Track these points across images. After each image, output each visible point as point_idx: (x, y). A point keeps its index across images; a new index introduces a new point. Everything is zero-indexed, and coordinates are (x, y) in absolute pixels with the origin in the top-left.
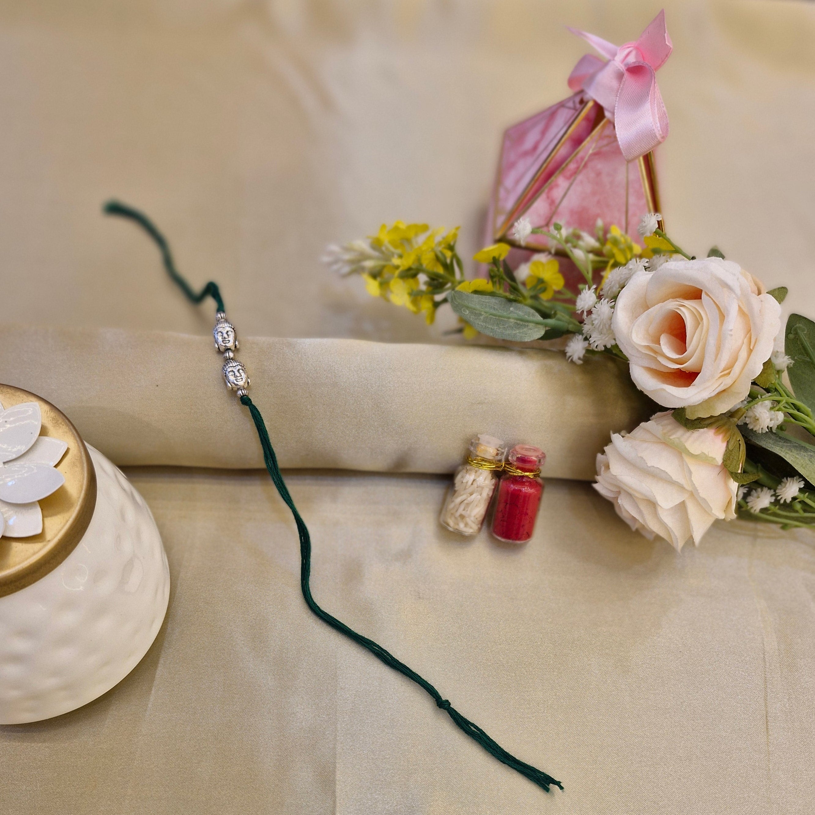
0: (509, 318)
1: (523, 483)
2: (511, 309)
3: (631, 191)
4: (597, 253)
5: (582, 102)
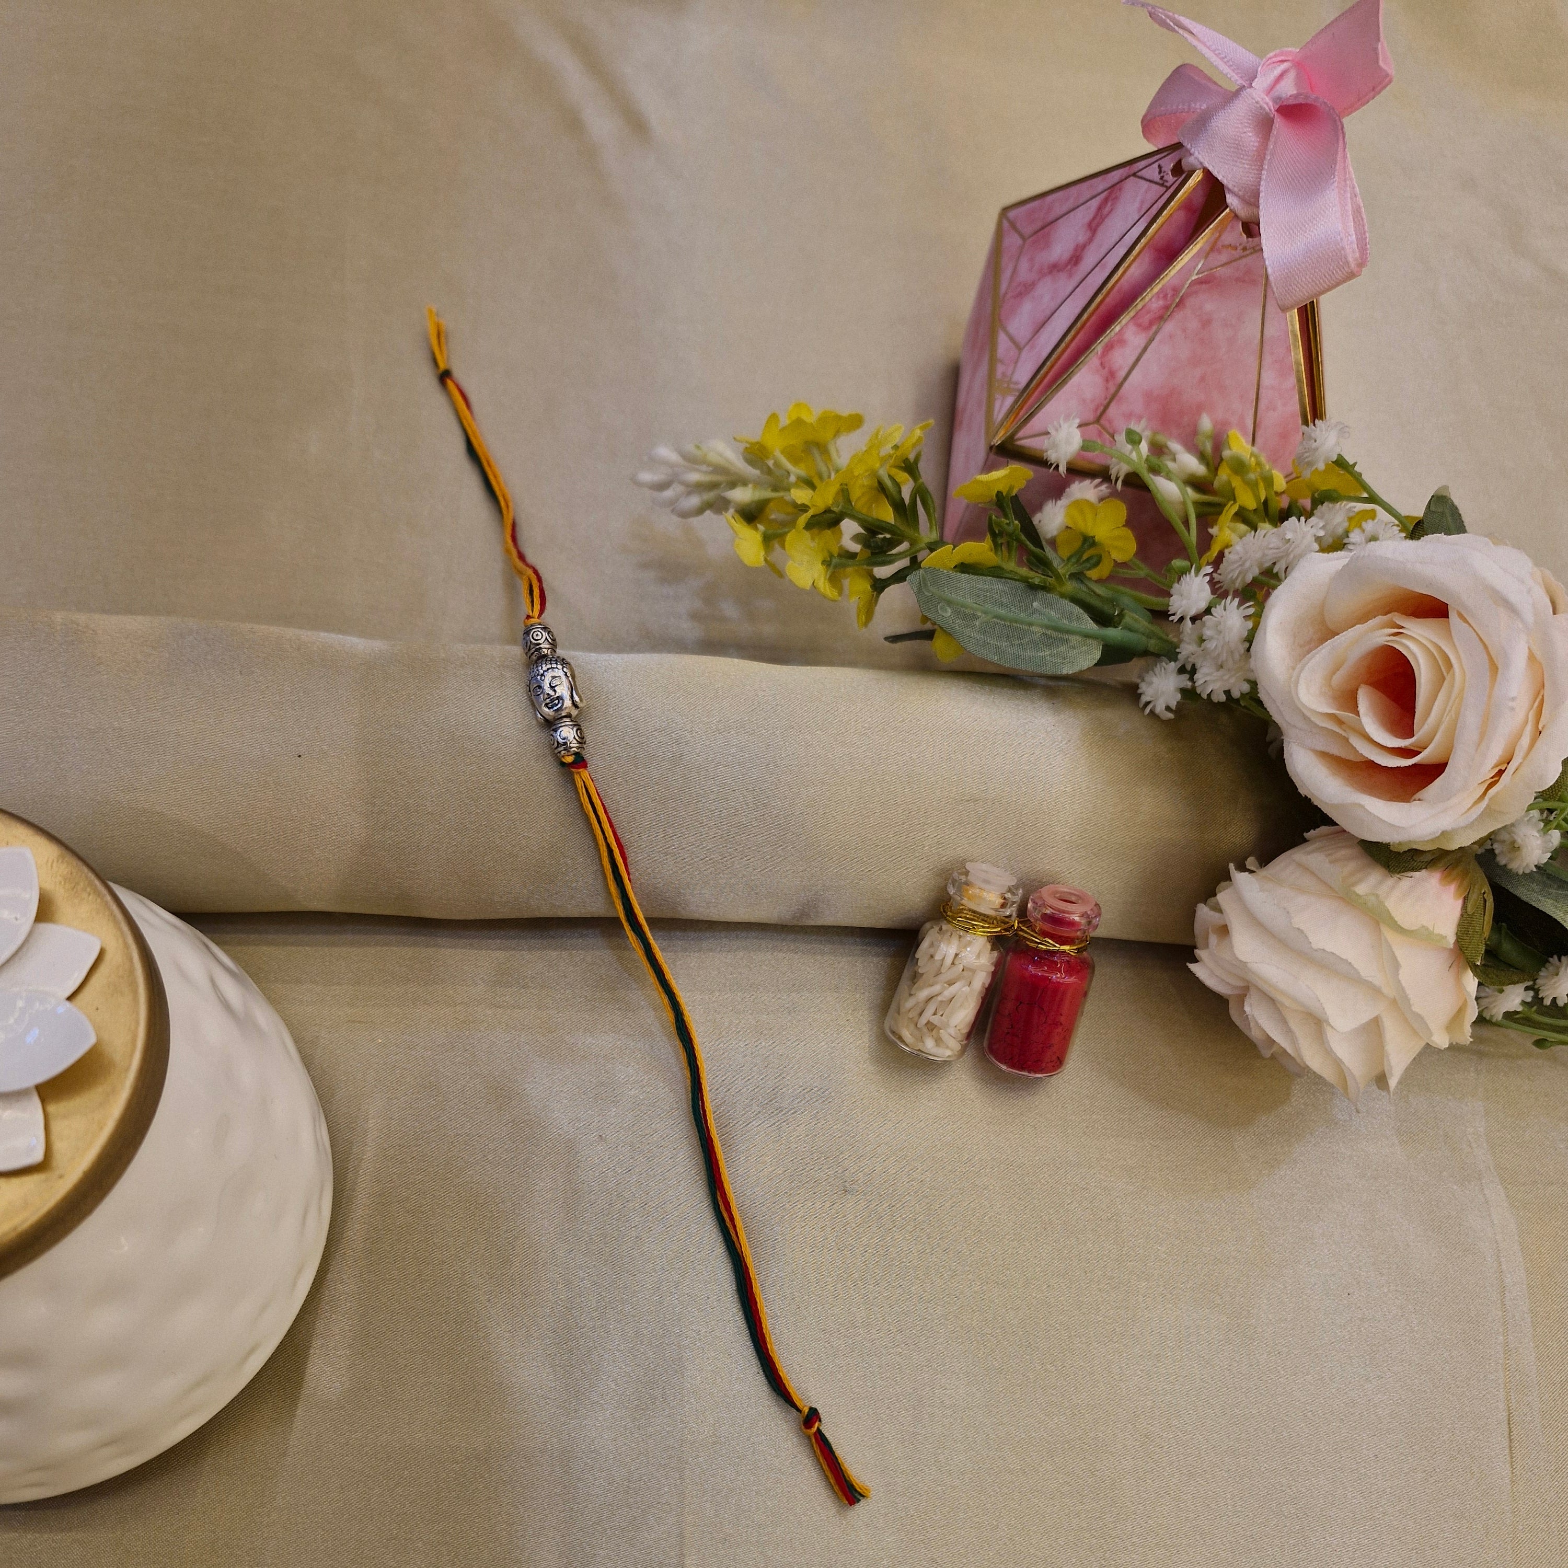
0: (1031, 624)
1: (1053, 967)
2: (1035, 604)
3: (1268, 359)
4: (1202, 486)
5: (1178, 169)
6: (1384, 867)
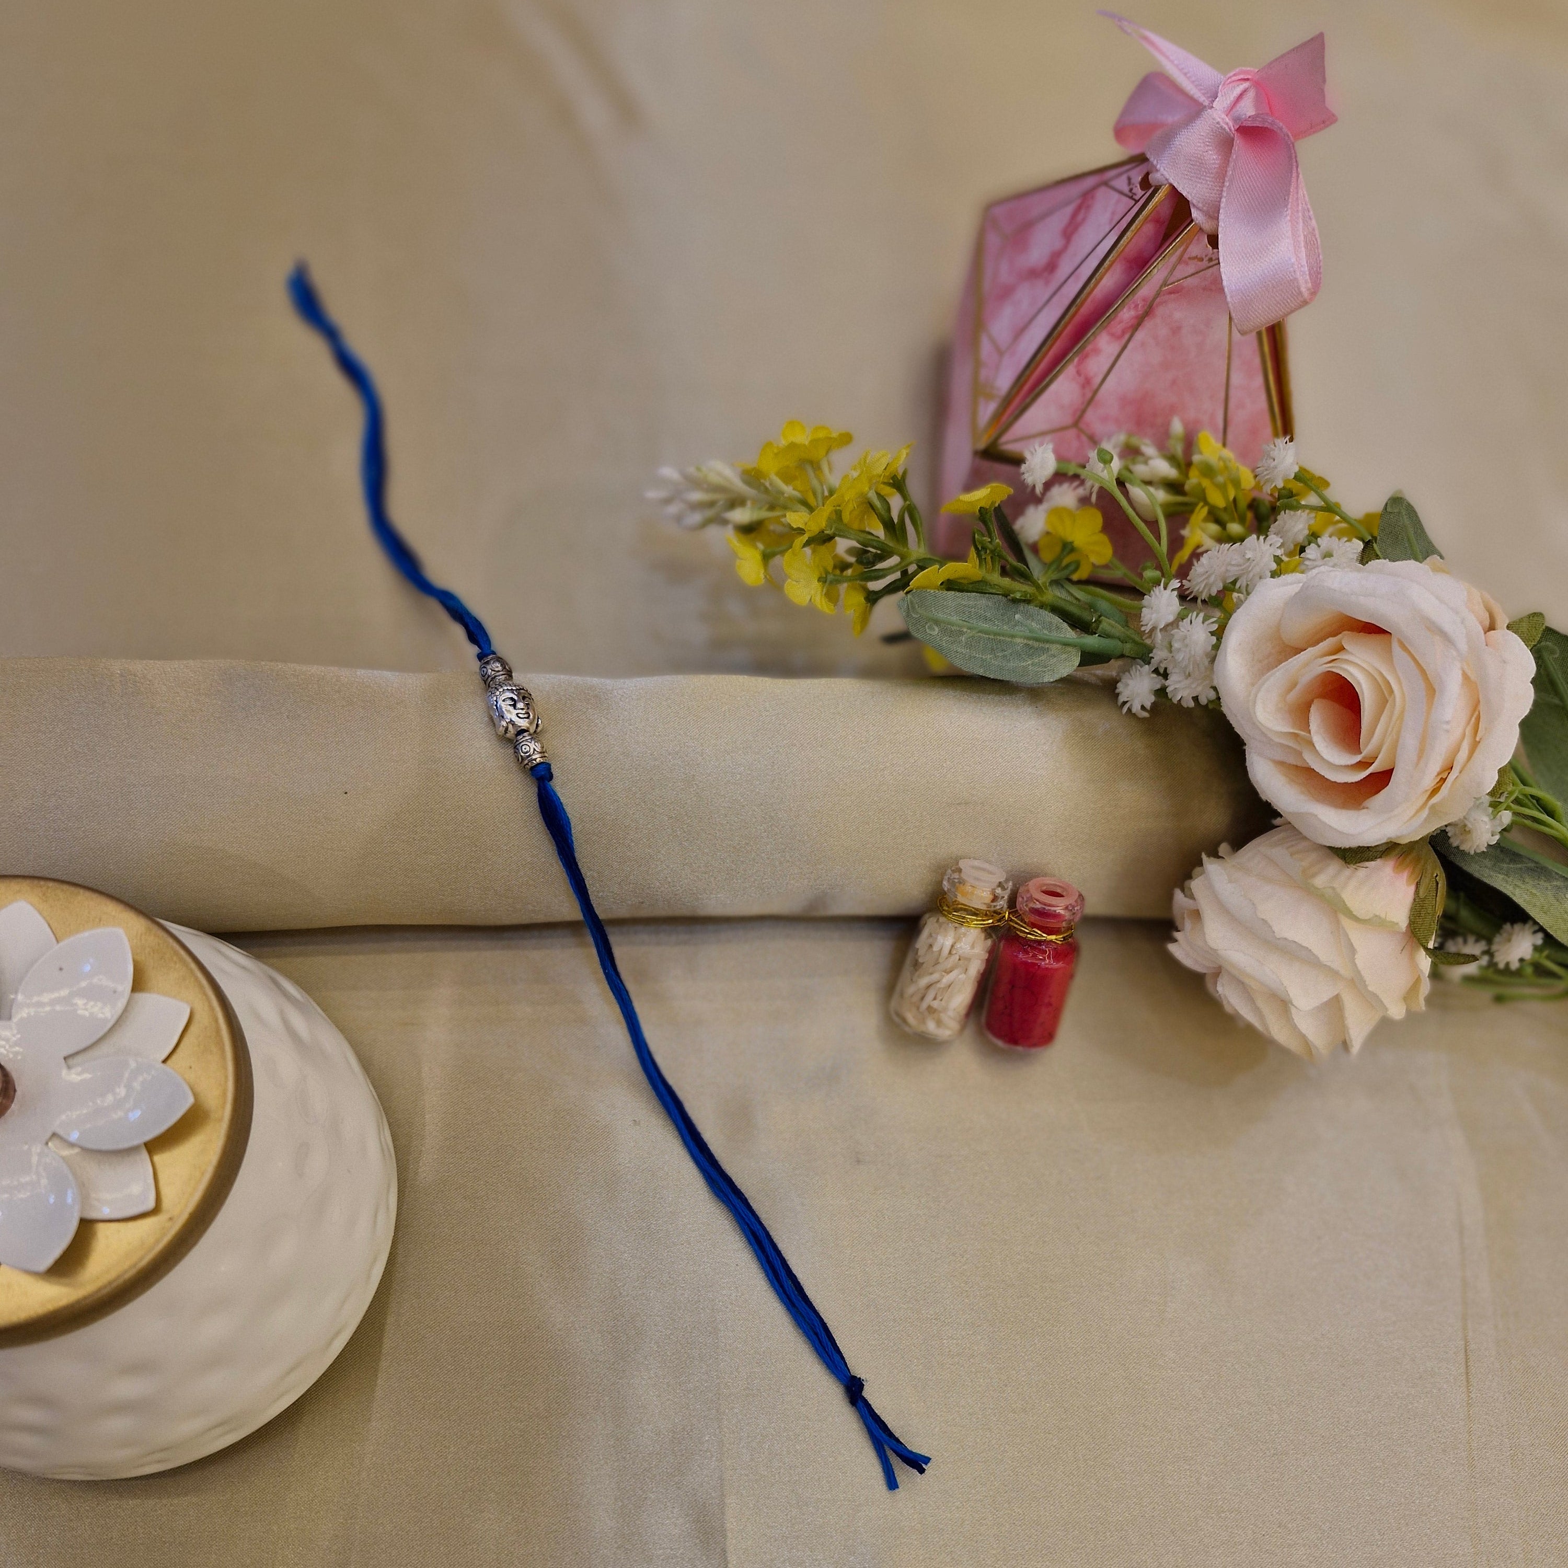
0: (1013, 636)
1: (1043, 955)
2: (1017, 616)
3: (1236, 362)
5: (1145, 183)
6: (1342, 859)
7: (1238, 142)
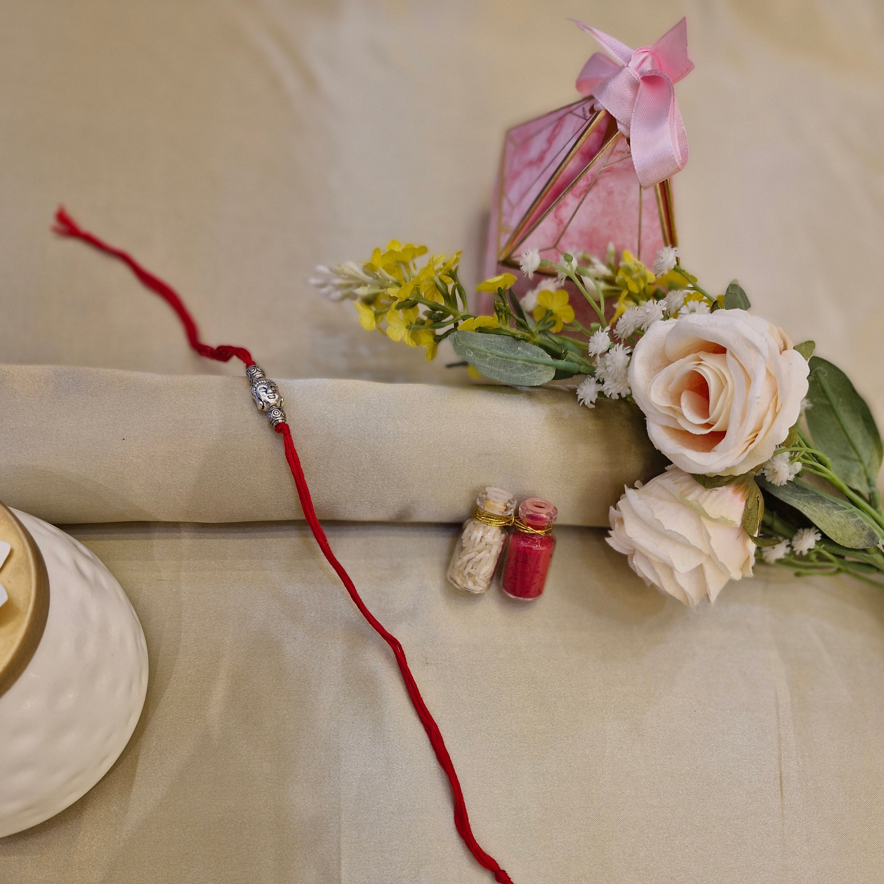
0: (516, 359)
1: (534, 542)
2: (519, 348)
4: (609, 281)
5: (592, 110)
6: (703, 485)
7: (642, 85)
